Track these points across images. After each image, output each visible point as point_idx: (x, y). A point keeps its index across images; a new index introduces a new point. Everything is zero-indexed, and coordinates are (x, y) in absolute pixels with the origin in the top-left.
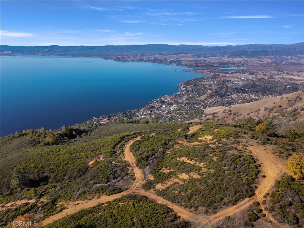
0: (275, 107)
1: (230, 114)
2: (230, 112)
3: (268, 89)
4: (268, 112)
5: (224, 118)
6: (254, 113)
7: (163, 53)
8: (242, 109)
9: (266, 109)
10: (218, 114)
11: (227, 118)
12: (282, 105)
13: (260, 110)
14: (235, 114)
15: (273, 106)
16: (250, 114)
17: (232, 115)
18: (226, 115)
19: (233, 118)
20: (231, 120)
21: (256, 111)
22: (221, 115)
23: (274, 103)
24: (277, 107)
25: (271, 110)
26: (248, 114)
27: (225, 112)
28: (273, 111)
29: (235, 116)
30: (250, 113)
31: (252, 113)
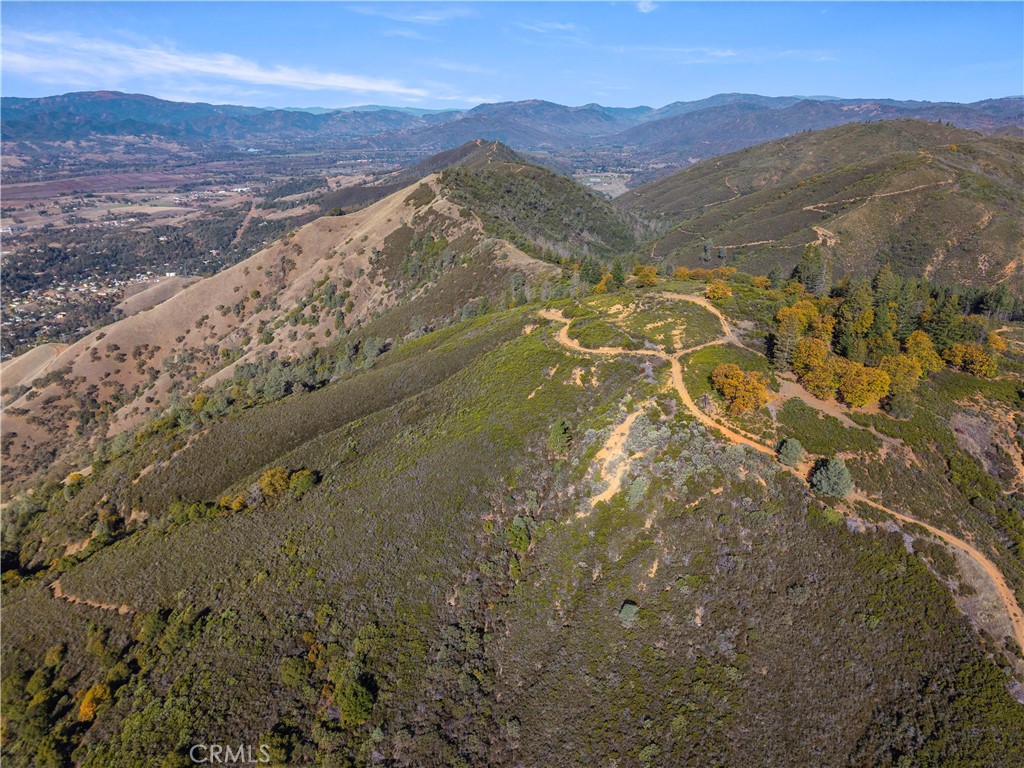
0: (247, 299)
1: (122, 358)
2: (116, 352)
4: (235, 316)
5: (108, 375)
6: (194, 331)
8: (149, 330)
9: (225, 311)
10: (77, 371)
11: (118, 371)
12: (259, 289)
13: (207, 317)
14: (138, 353)
15: (239, 296)
16: (184, 337)
17: (129, 357)
18: (109, 363)
19: (141, 366)
20: (136, 374)
21: (200, 324)
22: (92, 373)
23: (237, 289)
24: (249, 295)
25: (240, 308)
26: (180, 340)
27: (99, 358)
28: (246, 311)
29: (143, 357)
30: (185, 335)
31: (188, 332)
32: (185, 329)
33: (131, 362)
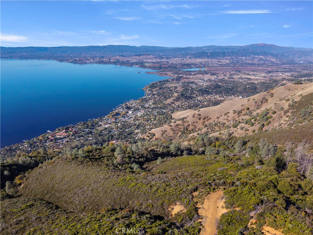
0: (244, 110)
1: (200, 119)
2: (199, 116)
3: (230, 89)
4: (237, 114)
5: (194, 123)
6: (223, 116)
7: (124, 54)
8: (211, 112)
9: (235, 112)
10: (188, 119)
11: (197, 122)
12: (249, 107)
13: (229, 113)
14: (204, 118)
15: (241, 108)
16: (219, 117)
17: (202, 119)
18: (196, 119)
19: (203, 123)
20: (201, 125)
21: (225, 115)
22: (190, 120)
23: (242, 106)
24: (245, 109)
25: (240, 112)
26: (218, 118)
27: (194, 117)
28: (242, 114)
29: (205, 120)
30: (220, 117)
31: (221, 116)
32: (221, 115)
33: (202, 121)
